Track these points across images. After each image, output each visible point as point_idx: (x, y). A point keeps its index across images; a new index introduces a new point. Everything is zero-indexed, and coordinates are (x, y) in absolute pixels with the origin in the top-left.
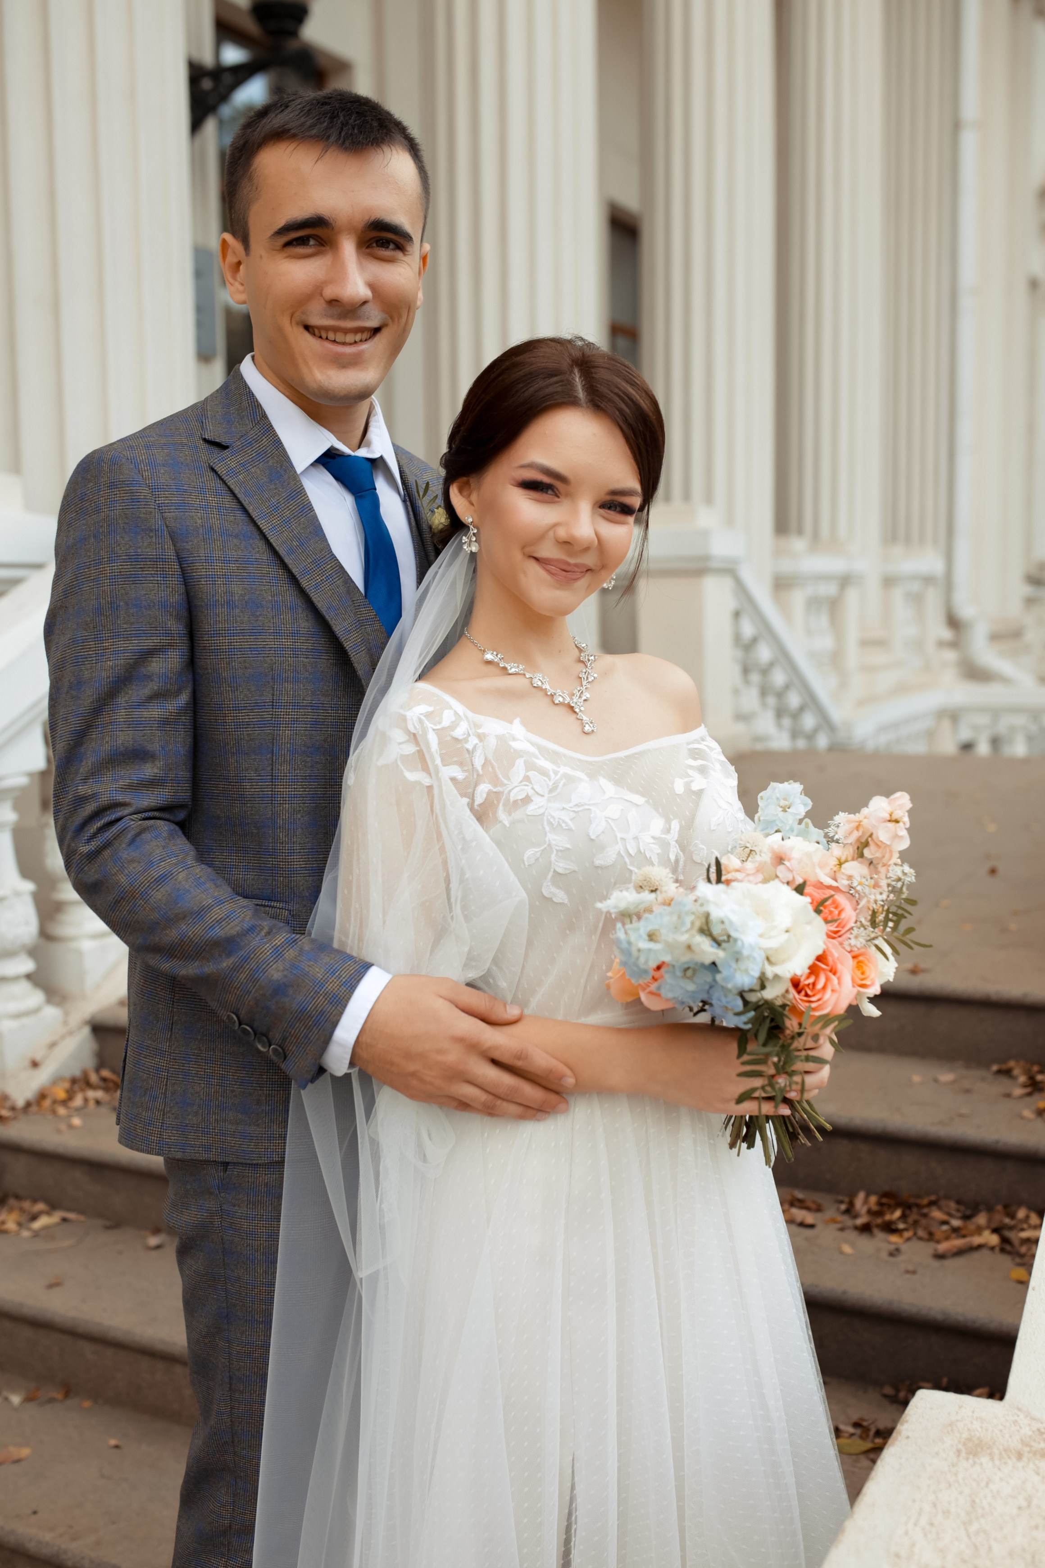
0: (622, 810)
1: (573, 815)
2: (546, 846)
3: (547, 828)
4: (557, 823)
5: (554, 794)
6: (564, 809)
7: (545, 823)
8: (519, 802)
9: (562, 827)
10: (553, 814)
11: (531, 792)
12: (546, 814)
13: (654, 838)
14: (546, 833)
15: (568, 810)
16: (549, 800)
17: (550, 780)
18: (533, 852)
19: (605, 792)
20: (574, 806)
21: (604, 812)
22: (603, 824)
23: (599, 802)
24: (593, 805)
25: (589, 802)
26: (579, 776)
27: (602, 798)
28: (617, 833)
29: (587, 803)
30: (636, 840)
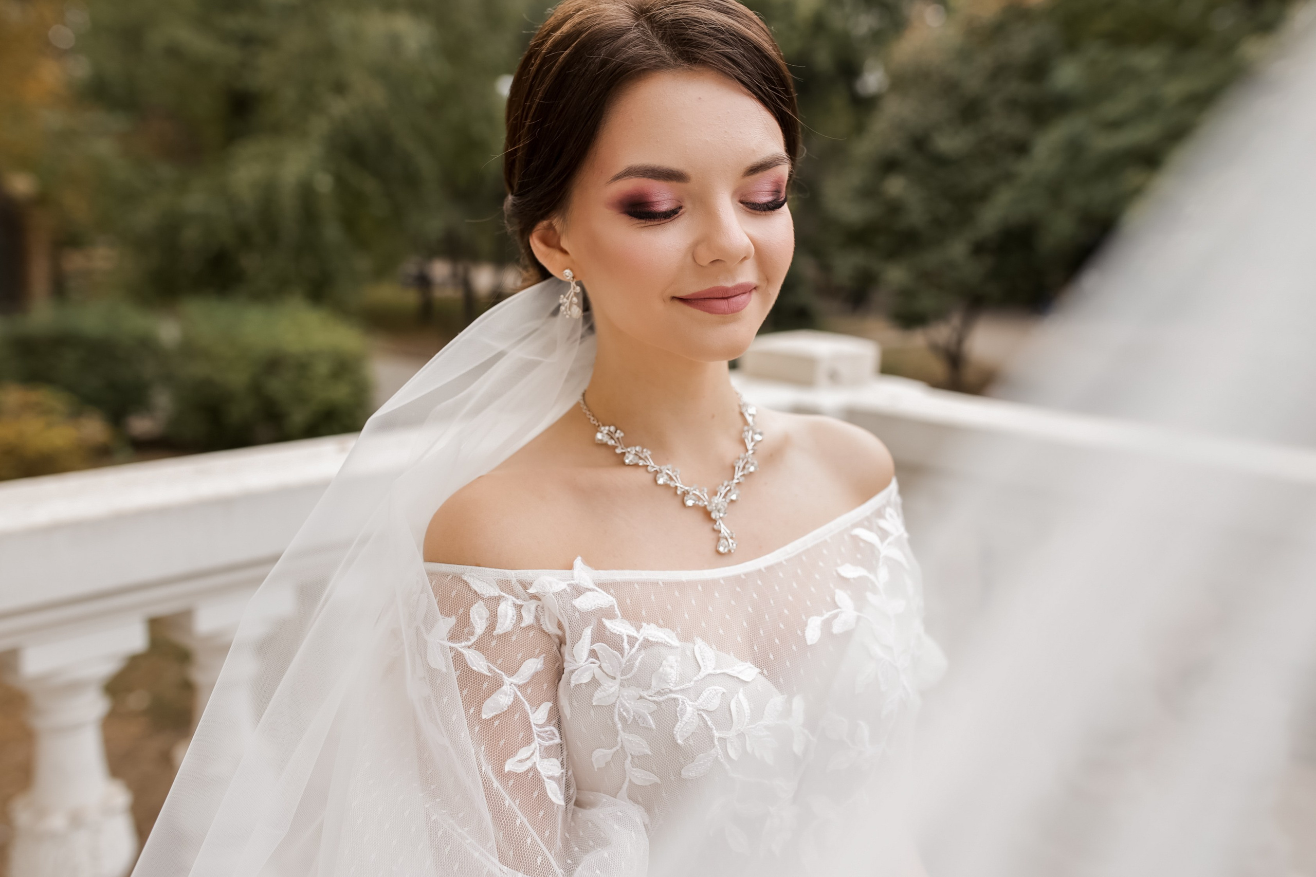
0: (724, 693)
1: (653, 707)
2: (618, 748)
3: (619, 726)
4: (632, 718)
5: (628, 676)
6: (641, 697)
7: (616, 719)
8: (583, 686)
9: (639, 724)
10: (626, 705)
11: (598, 674)
12: (617, 705)
13: (767, 728)
14: (616, 733)
15: (646, 699)
17: (622, 655)
18: (601, 754)
19: (700, 668)
20: (655, 694)
21: (698, 700)
22: (694, 721)
23: (690, 686)
24: (682, 691)
25: (675, 687)
26: (668, 643)
27: (695, 679)
28: (715, 731)
29: (674, 689)
30: (741, 735)
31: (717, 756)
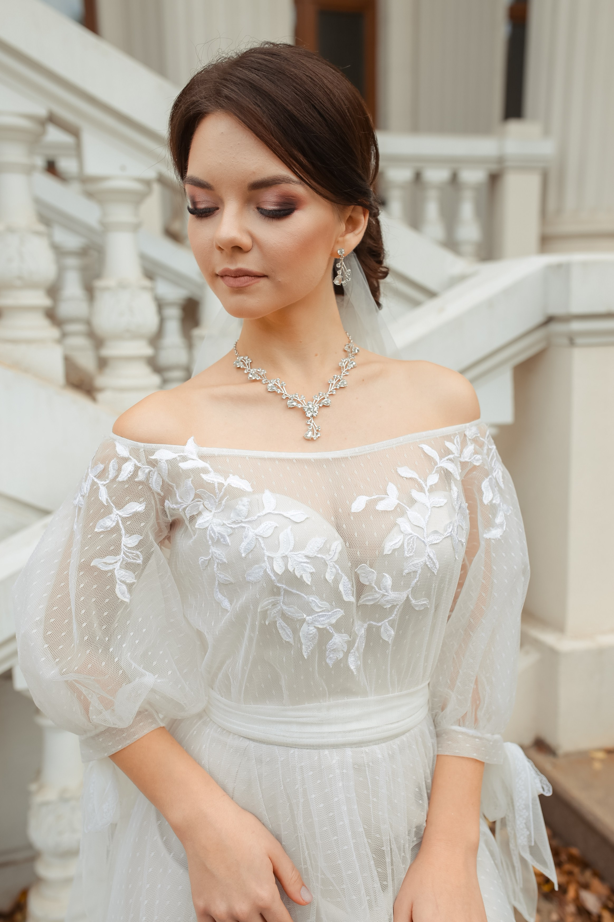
0: (276, 527)
2: (209, 557)
3: (210, 542)
4: (217, 537)
5: (218, 510)
6: (224, 524)
7: (208, 538)
8: (196, 517)
9: (221, 542)
10: (215, 529)
11: (202, 507)
12: (209, 529)
13: (307, 557)
14: (209, 546)
15: (226, 525)
16: (214, 516)
17: (216, 497)
18: (203, 560)
19: (264, 508)
20: (232, 523)
21: (257, 529)
22: (253, 542)
23: (254, 519)
24: (249, 522)
25: (245, 519)
26: (244, 489)
27: (259, 514)
28: (265, 551)
29: (243, 520)
30: (285, 558)
31: (266, 569)
